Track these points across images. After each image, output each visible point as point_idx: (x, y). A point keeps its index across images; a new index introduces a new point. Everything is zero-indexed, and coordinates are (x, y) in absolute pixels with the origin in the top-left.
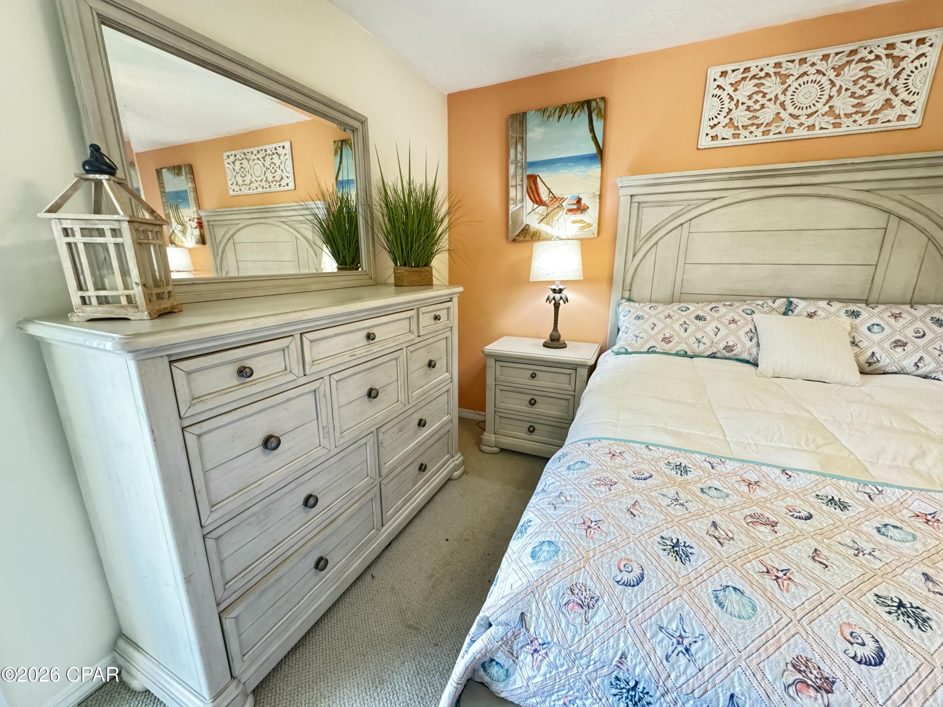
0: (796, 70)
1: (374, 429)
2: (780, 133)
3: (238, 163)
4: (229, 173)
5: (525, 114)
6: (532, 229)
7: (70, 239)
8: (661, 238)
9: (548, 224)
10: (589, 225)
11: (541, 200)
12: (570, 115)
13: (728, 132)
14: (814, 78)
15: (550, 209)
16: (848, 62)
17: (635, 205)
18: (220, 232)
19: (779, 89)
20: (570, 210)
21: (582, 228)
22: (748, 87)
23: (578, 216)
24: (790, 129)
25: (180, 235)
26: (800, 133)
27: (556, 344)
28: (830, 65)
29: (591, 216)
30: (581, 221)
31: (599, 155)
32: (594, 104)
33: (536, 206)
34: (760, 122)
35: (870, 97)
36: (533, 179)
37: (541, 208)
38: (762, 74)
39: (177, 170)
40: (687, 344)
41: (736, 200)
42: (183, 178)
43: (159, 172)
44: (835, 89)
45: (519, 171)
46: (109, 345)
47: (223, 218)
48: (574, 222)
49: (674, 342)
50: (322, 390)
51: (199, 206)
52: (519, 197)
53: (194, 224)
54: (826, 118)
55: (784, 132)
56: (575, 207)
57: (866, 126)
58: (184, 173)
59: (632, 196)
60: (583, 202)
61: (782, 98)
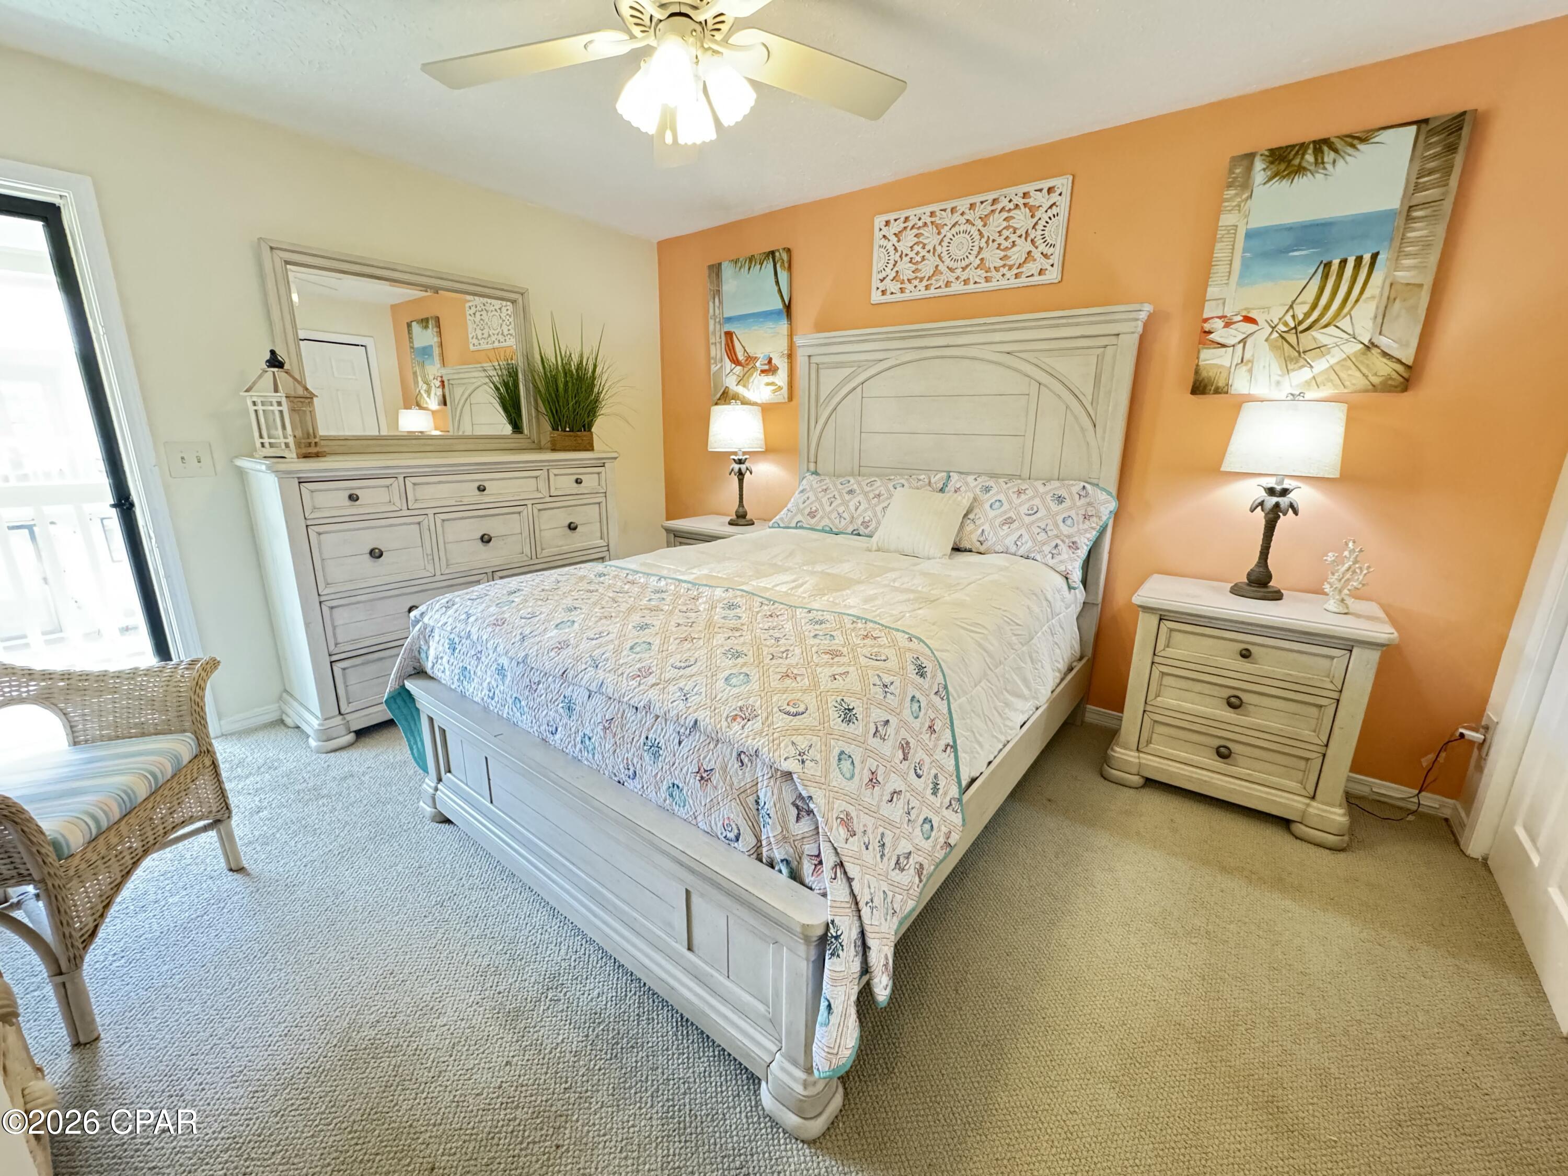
0: (949, 220)
1: (489, 570)
2: (940, 287)
3: (478, 314)
4: (471, 326)
5: (720, 264)
6: (731, 393)
7: (256, 408)
8: (839, 403)
9: (744, 386)
10: (780, 388)
11: (737, 359)
12: (758, 266)
13: (894, 287)
14: (963, 228)
15: (746, 369)
16: (992, 211)
17: (814, 367)
18: (458, 392)
19: (936, 240)
20: (763, 371)
21: (775, 391)
22: (909, 238)
23: (770, 379)
24: (948, 284)
25: (425, 396)
26: (957, 287)
27: (742, 521)
28: (978, 215)
29: (781, 378)
30: (772, 384)
31: (784, 311)
32: (777, 254)
33: (733, 366)
34: (923, 275)
35: (1014, 249)
36: (729, 335)
37: (739, 368)
38: (920, 224)
39: (424, 322)
40: (829, 518)
41: (898, 362)
42: (430, 331)
43: (409, 325)
44: (984, 240)
45: (718, 327)
46: (264, 467)
47: (462, 376)
48: (768, 384)
49: (819, 516)
50: (425, 523)
51: (443, 364)
52: (718, 357)
53: (438, 383)
54: (979, 272)
55: (943, 286)
56: (766, 367)
57: (1013, 280)
58: (430, 326)
59: (809, 356)
60: (773, 361)
61: (939, 249)
